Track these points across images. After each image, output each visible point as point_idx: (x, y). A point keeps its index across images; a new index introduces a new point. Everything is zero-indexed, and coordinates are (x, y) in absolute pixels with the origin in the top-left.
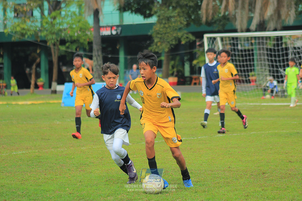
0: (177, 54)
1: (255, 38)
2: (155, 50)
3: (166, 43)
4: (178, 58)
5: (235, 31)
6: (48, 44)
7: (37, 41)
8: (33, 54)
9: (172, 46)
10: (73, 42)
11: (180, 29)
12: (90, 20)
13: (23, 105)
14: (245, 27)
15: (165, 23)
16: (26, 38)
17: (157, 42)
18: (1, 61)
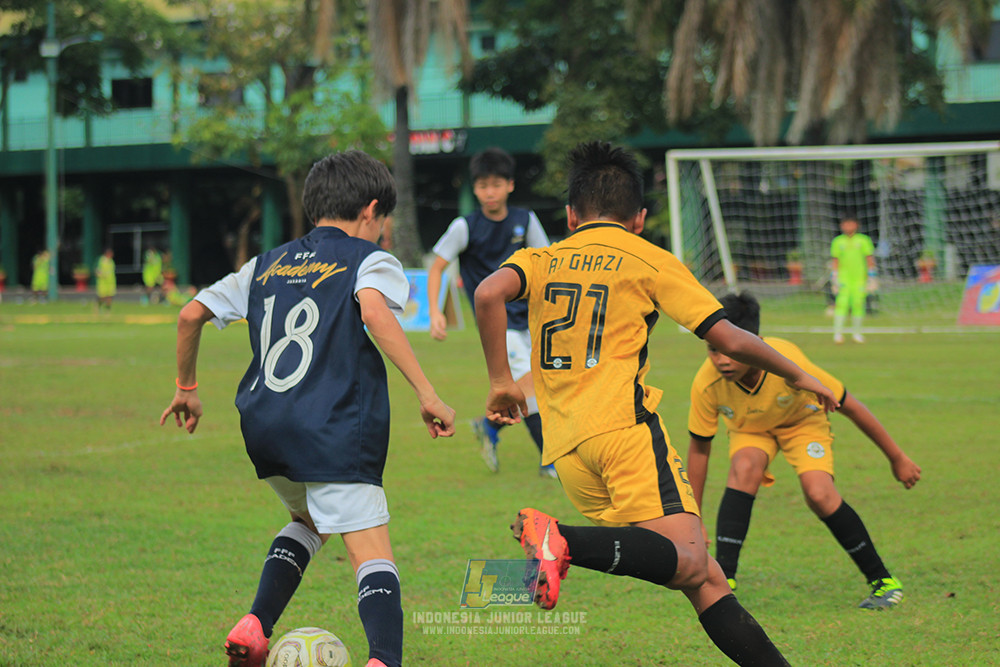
2: (548, 192)
5: (750, 144)
6: (281, 174)
8: (244, 199)
12: (387, 115)
15: (575, 126)
16: (227, 158)
17: (553, 173)
18: (164, 213)
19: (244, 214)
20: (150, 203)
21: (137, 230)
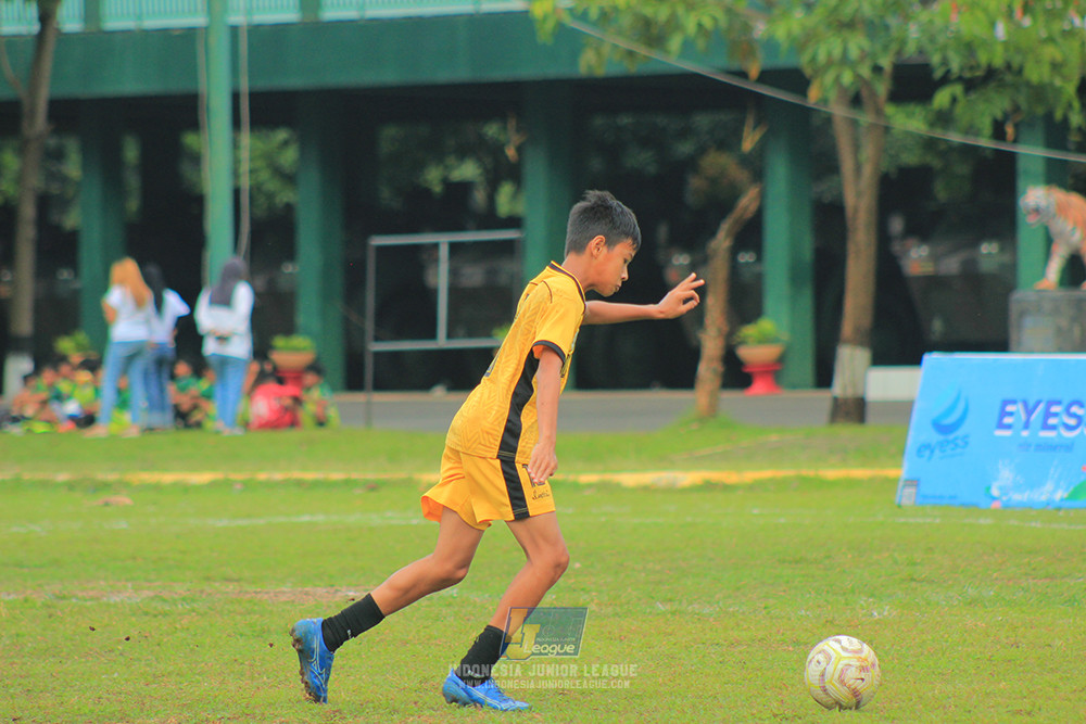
6: (814, 95)
7: (743, 75)
8: (718, 162)
10: (981, 80)
13: (646, 489)
18: (505, 201)
19: (721, 204)
20: (468, 171)
21: (444, 240)
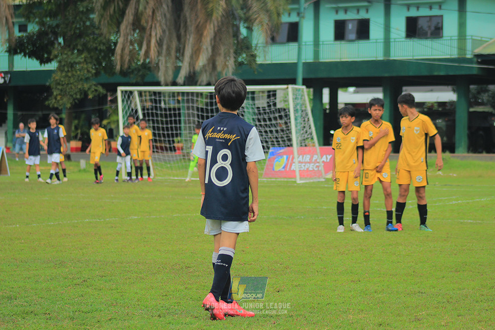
0: (82, 112)
1: (183, 93)
2: (53, 105)
3: (69, 96)
4: (83, 116)
5: (158, 84)
9: (76, 101)
11: (87, 79)
14: (170, 79)
15: (68, 71)
17: (57, 95)
